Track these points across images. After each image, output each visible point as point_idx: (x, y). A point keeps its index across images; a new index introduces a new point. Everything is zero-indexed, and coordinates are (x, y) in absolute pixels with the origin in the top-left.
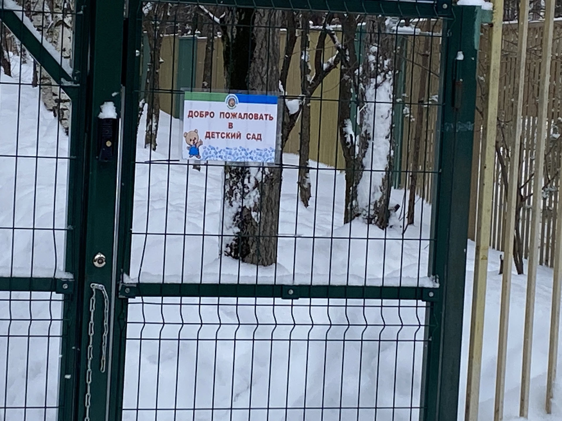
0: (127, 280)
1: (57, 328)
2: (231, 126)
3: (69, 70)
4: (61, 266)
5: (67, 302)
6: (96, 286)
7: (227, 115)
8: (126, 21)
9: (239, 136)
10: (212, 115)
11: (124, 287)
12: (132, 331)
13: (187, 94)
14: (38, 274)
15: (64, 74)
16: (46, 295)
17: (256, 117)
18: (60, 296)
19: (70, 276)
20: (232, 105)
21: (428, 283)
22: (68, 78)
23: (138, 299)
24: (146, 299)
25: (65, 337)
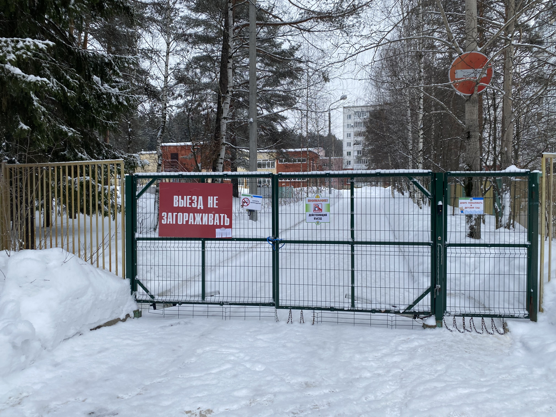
0: (446, 243)
1: (430, 254)
2: (471, 205)
3: (430, 194)
4: (430, 239)
5: (432, 248)
6: (439, 244)
7: (470, 203)
8: (444, 182)
9: (474, 208)
10: (466, 203)
11: (446, 245)
12: (448, 255)
13: (460, 198)
14: (424, 241)
15: (429, 195)
16: (427, 246)
17: (478, 203)
18: (430, 247)
19: (432, 242)
20: (471, 200)
21: (527, 243)
22: (430, 196)
23: (450, 247)
24: (451, 247)
25: (432, 256)
